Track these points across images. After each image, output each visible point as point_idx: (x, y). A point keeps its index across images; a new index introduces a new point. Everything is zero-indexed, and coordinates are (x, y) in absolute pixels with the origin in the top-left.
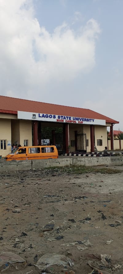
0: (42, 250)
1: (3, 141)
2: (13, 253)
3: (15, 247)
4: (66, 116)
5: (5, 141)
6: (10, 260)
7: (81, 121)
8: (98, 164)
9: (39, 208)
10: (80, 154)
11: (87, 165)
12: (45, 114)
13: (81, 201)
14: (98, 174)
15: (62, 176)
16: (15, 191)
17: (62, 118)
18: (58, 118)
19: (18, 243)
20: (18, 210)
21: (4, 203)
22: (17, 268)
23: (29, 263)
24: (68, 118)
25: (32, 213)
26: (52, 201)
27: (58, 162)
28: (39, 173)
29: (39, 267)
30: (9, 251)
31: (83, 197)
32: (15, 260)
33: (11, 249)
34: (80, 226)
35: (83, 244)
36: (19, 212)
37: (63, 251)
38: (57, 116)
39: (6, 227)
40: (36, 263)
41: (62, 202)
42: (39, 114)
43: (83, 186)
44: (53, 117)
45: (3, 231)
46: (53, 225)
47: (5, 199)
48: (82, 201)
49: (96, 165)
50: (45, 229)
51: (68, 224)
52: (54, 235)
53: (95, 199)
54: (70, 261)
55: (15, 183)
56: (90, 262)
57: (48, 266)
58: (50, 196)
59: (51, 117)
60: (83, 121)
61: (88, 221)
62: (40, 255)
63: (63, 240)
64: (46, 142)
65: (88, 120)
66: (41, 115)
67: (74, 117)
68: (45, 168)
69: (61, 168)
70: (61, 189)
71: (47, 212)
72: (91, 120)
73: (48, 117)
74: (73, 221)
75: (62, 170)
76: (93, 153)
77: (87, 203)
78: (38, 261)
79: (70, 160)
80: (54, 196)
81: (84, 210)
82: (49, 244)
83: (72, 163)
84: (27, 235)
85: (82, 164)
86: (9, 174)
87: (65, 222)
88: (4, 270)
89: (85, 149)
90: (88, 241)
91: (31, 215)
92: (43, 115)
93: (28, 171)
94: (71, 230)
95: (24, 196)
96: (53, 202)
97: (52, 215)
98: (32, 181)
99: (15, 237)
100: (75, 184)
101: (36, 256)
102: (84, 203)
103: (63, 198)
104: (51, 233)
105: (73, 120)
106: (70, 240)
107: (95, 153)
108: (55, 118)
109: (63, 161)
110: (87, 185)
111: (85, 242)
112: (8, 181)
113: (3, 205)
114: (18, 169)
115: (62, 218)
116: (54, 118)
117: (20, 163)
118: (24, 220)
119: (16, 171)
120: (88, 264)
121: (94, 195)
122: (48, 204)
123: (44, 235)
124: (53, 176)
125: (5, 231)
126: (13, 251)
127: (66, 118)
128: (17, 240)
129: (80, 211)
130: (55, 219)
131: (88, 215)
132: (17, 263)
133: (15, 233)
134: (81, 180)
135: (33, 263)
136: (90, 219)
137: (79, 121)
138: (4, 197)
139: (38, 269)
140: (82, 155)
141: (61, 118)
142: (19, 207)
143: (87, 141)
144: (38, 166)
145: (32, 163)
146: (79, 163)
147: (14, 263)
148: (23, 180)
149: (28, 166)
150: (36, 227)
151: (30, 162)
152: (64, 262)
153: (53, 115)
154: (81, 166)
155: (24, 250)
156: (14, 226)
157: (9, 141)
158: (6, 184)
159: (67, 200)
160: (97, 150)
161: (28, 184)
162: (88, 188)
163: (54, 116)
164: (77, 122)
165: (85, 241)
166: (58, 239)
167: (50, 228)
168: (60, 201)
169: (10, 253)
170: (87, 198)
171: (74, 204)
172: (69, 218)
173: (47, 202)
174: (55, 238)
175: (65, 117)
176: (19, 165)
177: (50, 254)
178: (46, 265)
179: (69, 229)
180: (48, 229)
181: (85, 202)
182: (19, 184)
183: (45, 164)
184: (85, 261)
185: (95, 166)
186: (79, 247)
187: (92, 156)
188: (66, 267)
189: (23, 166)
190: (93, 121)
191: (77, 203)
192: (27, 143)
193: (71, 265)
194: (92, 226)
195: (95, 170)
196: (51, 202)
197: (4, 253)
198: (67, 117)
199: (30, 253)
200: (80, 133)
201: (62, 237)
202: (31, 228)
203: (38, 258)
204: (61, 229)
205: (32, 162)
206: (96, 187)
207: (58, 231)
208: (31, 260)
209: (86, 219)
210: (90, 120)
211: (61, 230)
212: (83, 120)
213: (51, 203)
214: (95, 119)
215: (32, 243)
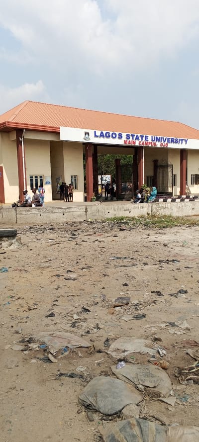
0: (114, 333)
1: (39, 177)
2: (73, 335)
3: (73, 325)
4: (139, 135)
5: (41, 177)
6: (69, 343)
7: (166, 142)
8: (194, 213)
9: (105, 274)
10: (162, 198)
11: (175, 214)
12: (104, 133)
13: (169, 266)
14: (195, 228)
15: (134, 230)
16: (63, 250)
17: (133, 139)
18: (127, 138)
19: (77, 321)
20: (73, 276)
21: (51, 266)
22: (80, 355)
23: (98, 349)
24: (144, 139)
25: (95, 281)
26: (123, 264)
27: (127, 210)
28: (99, 226)
29: (114, 354)
30: (66, 331)
31: (173, 260)
32: (77, 344)
33: (68, 329)
34: (171, 301)
35: (176, 326)
36: (74, 280)
37: (146, 334)
38: (124, 135)
39: (58, 299)
40: (107, 350)
41: (140, 266)
42: (95, 132)
43: (170, 246)
44: (117, 136)
45: (54, 305)
46: (129, 299)
47: (50, 260)
48: (171, 266)
49: (190, 214)
50: (117, 303)
51: (152, 297)
52: (130, 313)
53: (192, 264)
54: (160, 348)
55: (64, 239)
56: (190, 351)
57: (126, 353)
58: (120, 258)
59: (114, 136)
60: (168, 142)
61: (183, 295)
62: (112, 339)
63: (146, 320)
64: (106, 180)
65: (176, 142)
66: (98, 133)
67: (153, 136)
68: (107, 219)
69: (133, 219)
70: (136, 249)
71: (117, 280)
72: (182, 140)
73: (109, 136)
74: (159, 293)
75: (135, 222)
76: (184, 196)
77: (179, 269)
78: (111, 347)
79: (147, 206)
80: (126, 258)
81: (176, 279)
82: (123, 324)
83: (149, 212)
84: (89, 311)
85: (167, 212)
86: (52, 227)
87: (146, 296)
88: (62, 356)
89: (170, 190)
90: (185, 322)
91: (92, 283)
92: (102, 133)
93: (80, 223)
94: (157, 306)
95: (79, 258)
96: (125, 266)
97: (126, 285)
98: (89, 237)
99: (72, 313)
100: (158, 243)
101: (107, 340)
102: (174, 269)
103: (140, 261)
104: (125, 310)
105: (151, 141)
106: (158, 320)
107: (188, 197)
108: (122, 137)
109: (135, 208)
110: (177, 243)
111: (180, 324)
112: (52, 236)
113: (49, 269)
114: (65, 220)
115: (141, 289)
116: (119, 138)
117: (68, 210)
118: (83, 290)
119: (63, 223)
120: (187, 354)
121: (190, 258)
122: (119, 269)
123: (115, 312)
124: (121, 230)
125: (57, 305)
126: (71, 332)
127: (140, 138)
128: (75, 317)
129: (169, 280)
130: (131, 289)
131: (183, 286)
132: (81, 348)
133: (71, 308)
134: (167, 236)
135: (103, 348)
136: (186, 292)
137: (162, 142)
138: (50, 259)
139: (112, 357)
140: (165, 201)
141: (131, 138)
142: (74, 272)
143: (174, 177)
144: (95, 215)
145: (86, 212)
146: (162, 212)
147: (76, 347)
148: (75, 235)
149: (80, 216)
150: (103, 301)
151: (82, 209)
152: (150, 349)
153: (117, 134)
154: (165, 216)
155: (89, 332)
156: (69, 298)
157: (48, 177)
158: (50, 241)
159: (147, 264)
160: (190, 192)
161: (83, 241)
162: (180, 248)
163: (119, 134)
164: (158, 145)
165: (180, 322)
166: (137, 318)
167: (123, 303)
168: (137, 265)
169: (68, 334)
170: (179, 261)
171: (158, 270)
172: (153, 290)
173: (116, 267)
174: (133, 317)
175: (137, 136)
176: (66, 214)
177: (128, 338)
178: (124, 352)
179: (153, 304)
180: (120, 304)
181: (177, 267)
182: (70, 240)
183: (106, 213)
184: (182, 349)
185: (189, 216)
186: (172, 330)
187: (182, 200)
188: (153, 357)
189: (73, 214)
190: (186, 143)
191: (163, 268)
192: (75, 180)
193: (161, 353)
194: (189, 301)
195: (189, 221)
196: (121, 266)
197: (58, 333)
198: (142, 137)
199: (97, 335)
200: (163, 163)
201: (144, 316)
202: (96, 302)
203: (110, 342)
204: (141, 304)
205: (86, 209)
206: (192, 247)
207: (137, 307)
208: (100, 345)
209: (180, 292)
210: (180, 142)
211: (141, 306)
212: (168, 140)
213: (123, 268)
214: (189, 140)
215: (99, 323)
